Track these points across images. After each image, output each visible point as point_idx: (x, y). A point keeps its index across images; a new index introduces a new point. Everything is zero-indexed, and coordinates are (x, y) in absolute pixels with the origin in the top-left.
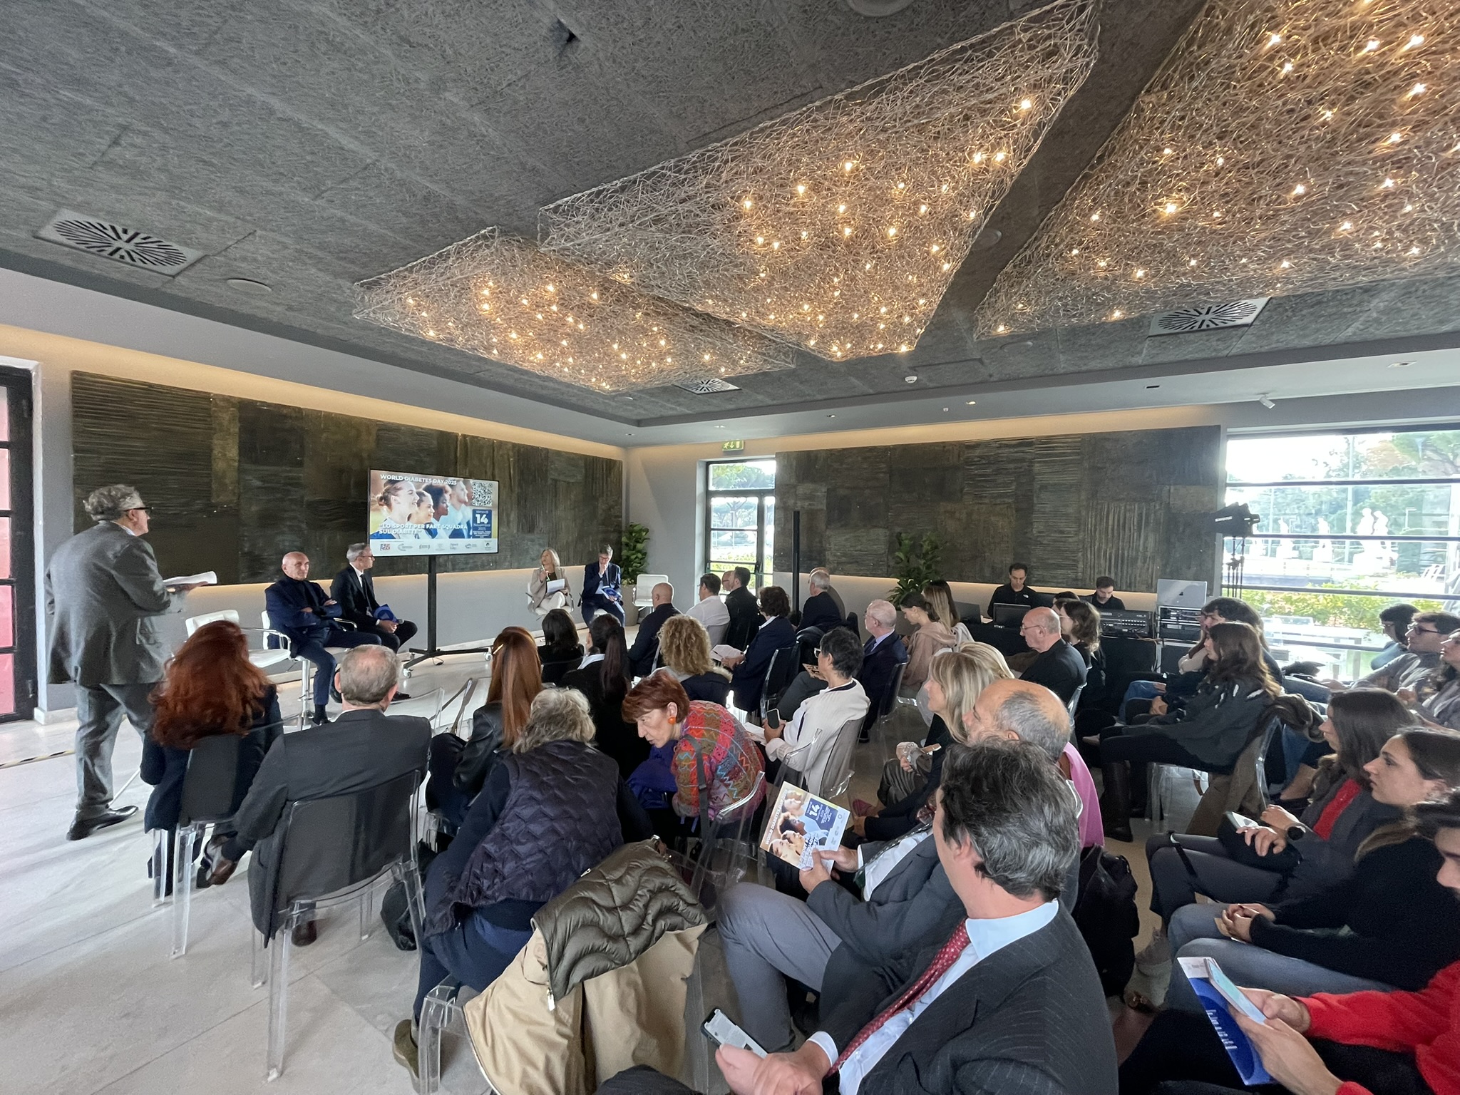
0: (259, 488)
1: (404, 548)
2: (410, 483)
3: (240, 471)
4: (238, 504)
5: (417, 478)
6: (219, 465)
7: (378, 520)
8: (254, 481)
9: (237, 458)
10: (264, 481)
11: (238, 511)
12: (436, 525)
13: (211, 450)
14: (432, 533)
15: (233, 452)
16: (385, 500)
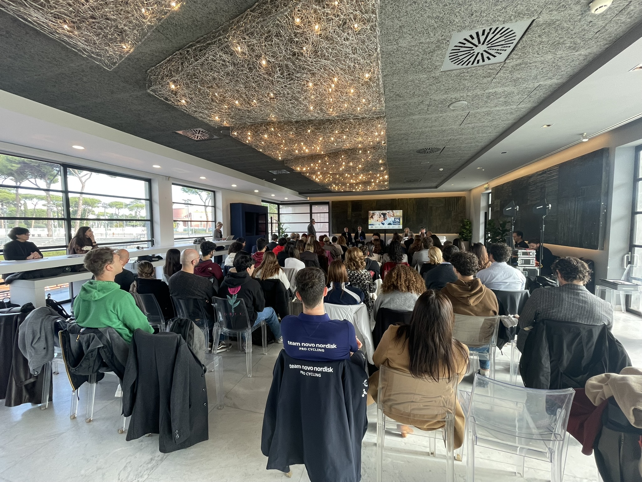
1: (376, 227)
2: (377, 213)
3: (352, 213)
5: (379, 212)
6: (349, 213)
7: (371, 221)
8: (354, 215)
11: (351, 221)
12: (384, 222)
13: (348, 210)
14: (383, 224)
15: (350, 210)
16: (372, 217)
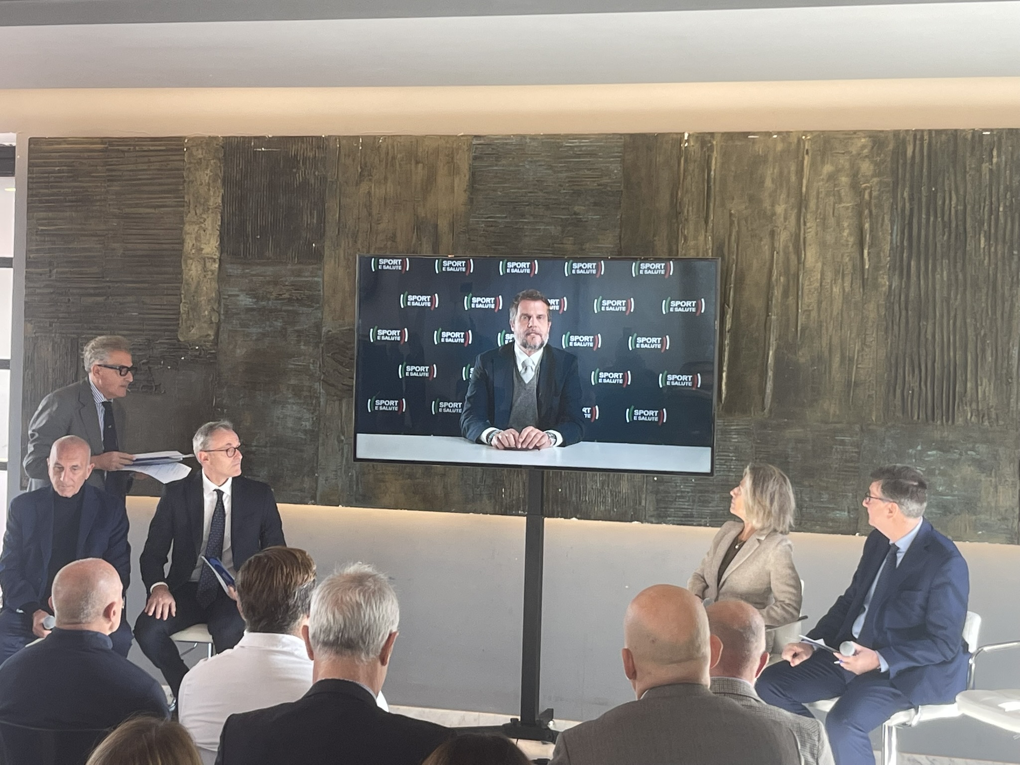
0: (249, 310)
3: (223, 277)
4: (216, 342)
6: (192, 270)
8: (242, 297)
9: (218, 254)
10: (254, 296)
11: (215, 356)
13: (182, 242)
15: (211, 247)
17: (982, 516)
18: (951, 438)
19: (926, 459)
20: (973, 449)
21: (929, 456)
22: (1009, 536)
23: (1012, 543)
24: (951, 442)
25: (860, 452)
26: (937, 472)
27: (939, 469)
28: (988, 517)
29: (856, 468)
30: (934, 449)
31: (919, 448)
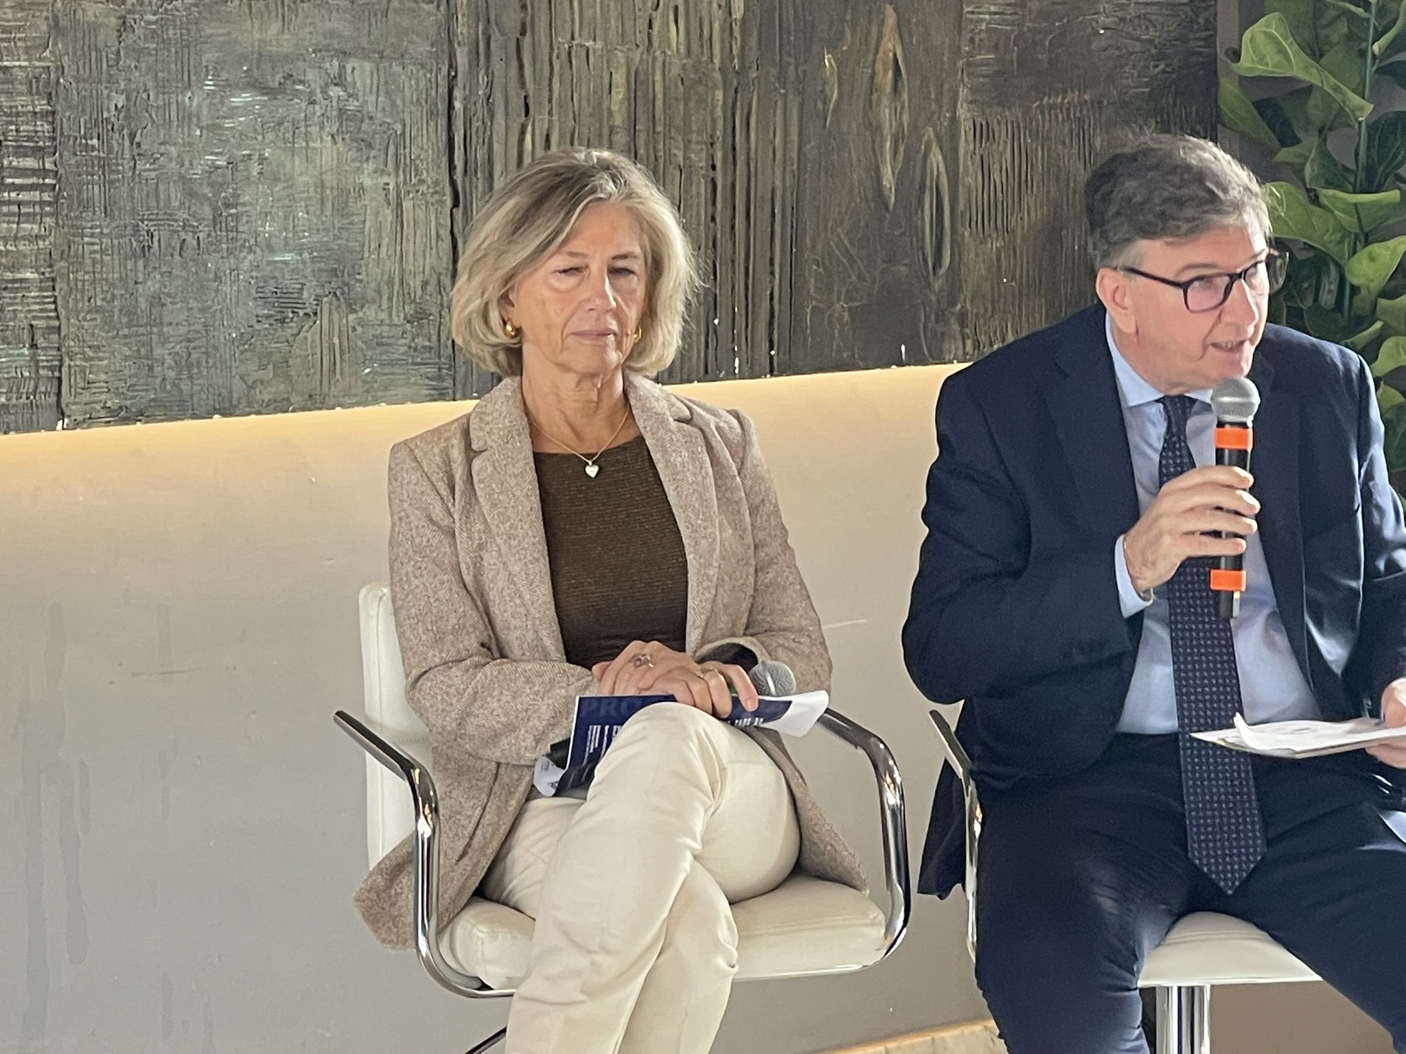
17: (370, 312)
18: (287, 44)
19: (228, 124)
20: (339, 81)
21: (233, 112)
22: (433, 371)
23: (441, 397)
24: (286, 58)
25: (53, 113)
26: (255, 169)
27: (262, 159)
28: (383, 316)
29: (44, 172)
30: (244, 90)
31: (209, 85)
